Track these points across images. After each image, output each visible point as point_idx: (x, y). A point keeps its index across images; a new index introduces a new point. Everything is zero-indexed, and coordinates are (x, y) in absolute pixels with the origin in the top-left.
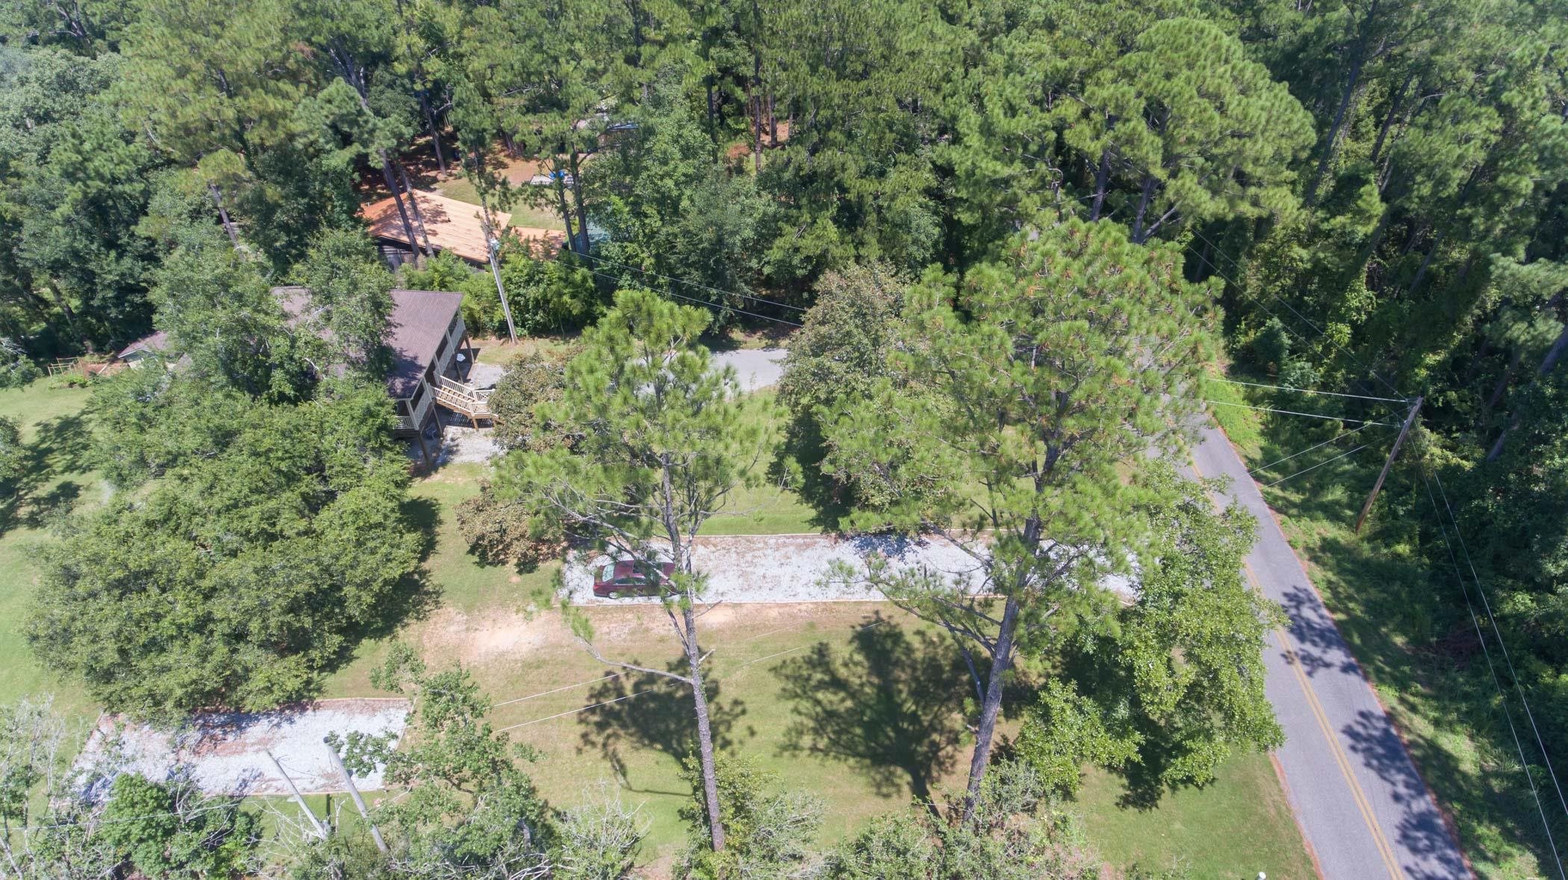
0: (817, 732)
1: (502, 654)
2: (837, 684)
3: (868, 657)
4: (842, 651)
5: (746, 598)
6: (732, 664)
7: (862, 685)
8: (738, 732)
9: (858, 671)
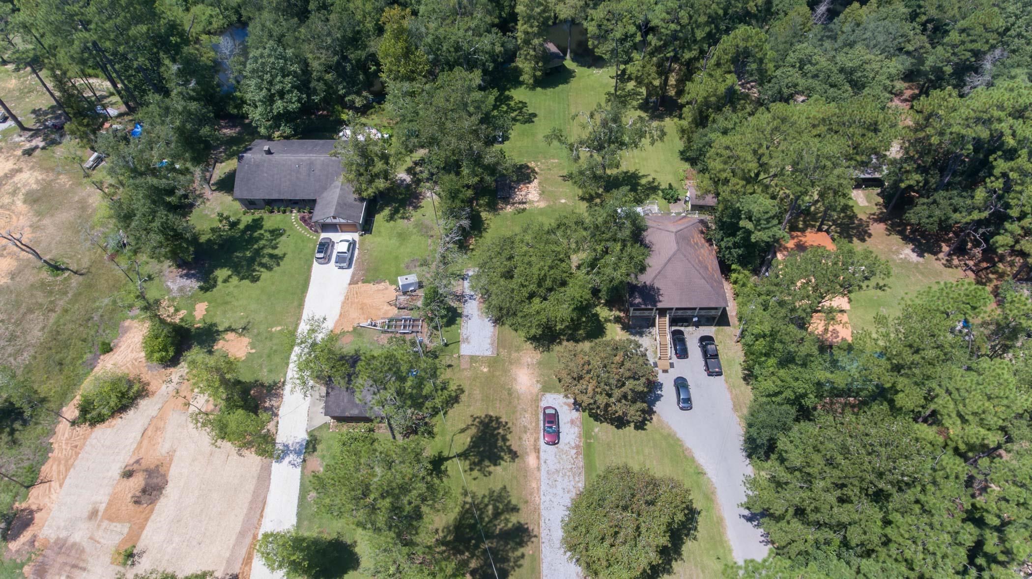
0: (473, 504)
1: (515, 380)
2: (497, 514)
3: (510, 529)
4: (514, 519)
5: (543, 472)
6: (505, 469)
7: (495, 525)
8: (476, 473)
9: (502, 525)
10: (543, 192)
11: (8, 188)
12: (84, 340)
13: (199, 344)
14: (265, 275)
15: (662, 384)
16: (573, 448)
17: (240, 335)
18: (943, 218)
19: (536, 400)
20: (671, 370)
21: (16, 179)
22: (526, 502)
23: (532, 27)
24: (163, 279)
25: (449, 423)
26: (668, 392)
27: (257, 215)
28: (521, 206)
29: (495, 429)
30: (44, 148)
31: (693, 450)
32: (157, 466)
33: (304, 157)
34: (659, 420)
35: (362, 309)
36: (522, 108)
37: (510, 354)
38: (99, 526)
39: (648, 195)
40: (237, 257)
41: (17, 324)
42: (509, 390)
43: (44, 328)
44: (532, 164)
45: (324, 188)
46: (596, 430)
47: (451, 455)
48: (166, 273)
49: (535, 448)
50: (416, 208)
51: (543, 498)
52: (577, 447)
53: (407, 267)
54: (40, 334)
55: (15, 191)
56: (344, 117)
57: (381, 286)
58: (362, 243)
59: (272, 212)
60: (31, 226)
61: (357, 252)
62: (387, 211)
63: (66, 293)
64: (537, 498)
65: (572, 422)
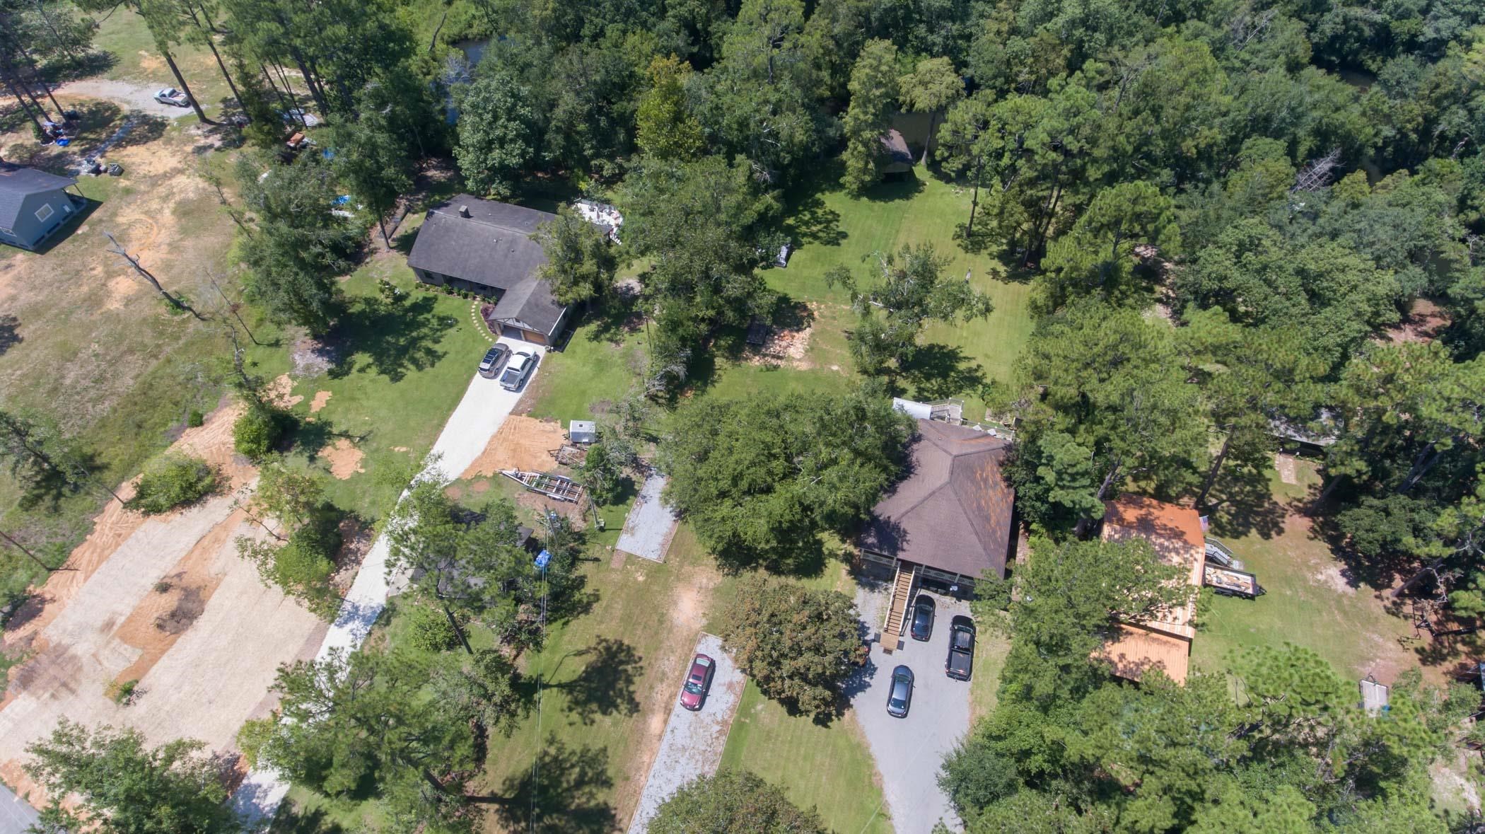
0: (555, 759)
1: (675, 603)
2: (580, 783)
3: (591, 809)
4: (601, 796)
5: (664, 746)
6: (616, 723)
7: (573, 797)
8: (574, 716)
9: (584, 800)
10: (812, 349)
11: (162, 190)
12: (176, 404)
13: (303, 444)
14: (411, 373)
15: (875, 669)
16: (718, 723)
17: (355, 445)
18: (1389, 538)
19: (693, 640)
20: (897, 652)
21: (174, 181)
22: (627, 779)
23: (866, 113)
24: (292, 348)
25: (566, 638)
26: (881, 683)
27: (431, 294)
28: (774, 362)
29: (622, 662)
30: (218, 149)
31: (885, 779)
32: (199, 588)
33: (507, 231)
34: (853, 720)
35: (514, 450)
36: (830, 222)
37: (681, 566)
38: (109, 643)
39: (961, 388)
40: (388, 342)
41: (113, 363)
42: (663, 615)
43: (138, 376)
44: (812, 306)
45: (520, 278)
46: (759, 707)
47: (552, 683)
48: (298, 343)
49: (666, 708)
50: (633, 330)
51: (651, 780)
52: (724, 723)
53: (592, 409)
54: (131, 382)
55: (167, 196)
56: (583, 186)
57: (549, 426)
58: (546, 361)
59: (450, 293)
60: (169, 244)
61: (536, 371)
62: (593, 327)
63: (178, 338)
64: (643, 778)
65: (730, 686)
